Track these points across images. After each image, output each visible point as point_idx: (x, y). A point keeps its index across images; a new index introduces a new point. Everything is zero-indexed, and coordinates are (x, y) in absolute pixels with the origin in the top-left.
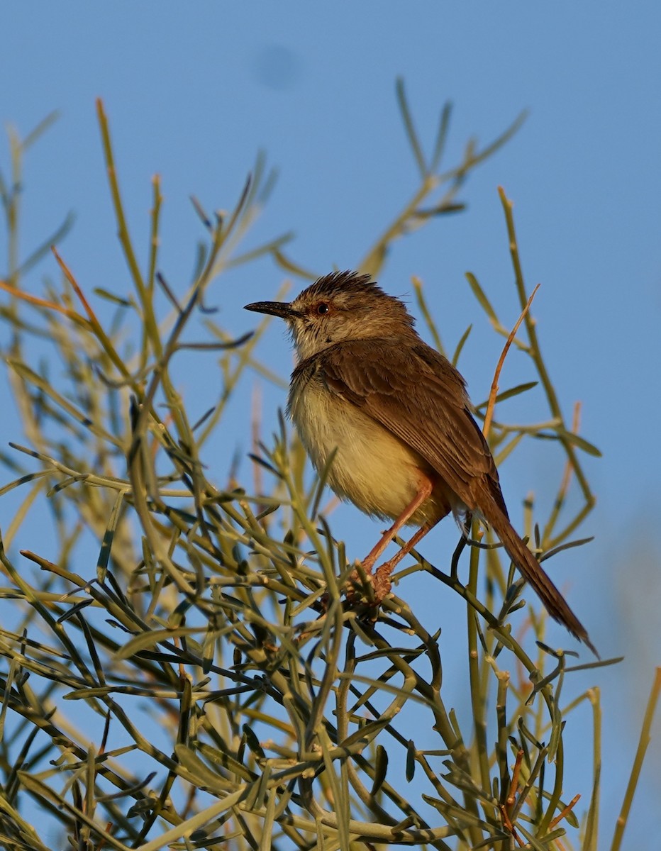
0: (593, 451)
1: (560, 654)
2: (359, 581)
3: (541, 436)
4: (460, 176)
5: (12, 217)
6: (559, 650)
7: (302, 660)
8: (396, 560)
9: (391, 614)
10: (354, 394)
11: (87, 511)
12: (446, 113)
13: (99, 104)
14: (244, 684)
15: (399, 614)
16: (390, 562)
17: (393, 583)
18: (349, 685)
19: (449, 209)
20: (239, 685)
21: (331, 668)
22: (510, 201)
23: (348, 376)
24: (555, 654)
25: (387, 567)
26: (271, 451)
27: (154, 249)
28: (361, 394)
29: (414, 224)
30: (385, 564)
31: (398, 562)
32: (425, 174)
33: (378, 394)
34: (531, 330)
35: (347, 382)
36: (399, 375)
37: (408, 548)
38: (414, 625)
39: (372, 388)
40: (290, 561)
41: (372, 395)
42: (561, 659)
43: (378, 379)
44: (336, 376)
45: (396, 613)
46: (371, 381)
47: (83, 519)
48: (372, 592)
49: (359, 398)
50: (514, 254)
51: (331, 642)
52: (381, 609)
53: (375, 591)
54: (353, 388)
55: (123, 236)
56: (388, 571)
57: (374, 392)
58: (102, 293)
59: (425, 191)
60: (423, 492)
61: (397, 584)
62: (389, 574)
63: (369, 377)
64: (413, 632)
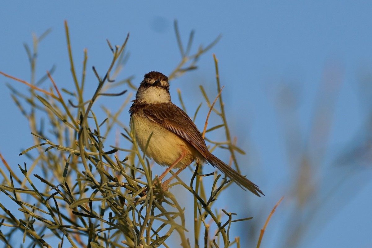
0: (242, 152)
1: (230, 214)
2: (157, 184)
3: (222, 147)
4: (197, 57)
5: (33, 66)
6: (229, 213)
7: (137, 211)
8: (171, 179)
9: (168, 198)
10: (159, 119)
11: (56, 173)
12: (192, 34)
13: (66, 23)
14: (112, 226)
15: (170, 198)
16: (169, 180)
17: (169, 188)
18: (151, 228)
19: (192, 68)
20: (111, 226)
21: (148, 214)
22: (217, 59)
23: (156, 113)
24: (228, 215)
25: (167, 181)
26: (129, 133)
27: (84, 76)
28: (162, 120)
29: (179, 74)
30: (167, 180)
31: (172, 180)
32: (184, 56)
33: (168, 119)
34: (222, 107)
35: (156, 116)
36: (175, 114)
37: (175, 176)
38: (176, 204)
39: (166, 117)
40: (133, 177)
41: (166, 120)
42: (230, 216)
43: (168, 115)
44: (151, 114)
45: (169, 198)
46: (166, 115)
47: (54, 176)
48: (161, 188)
49: (161, 121)
50: (218, 79)
51: (148, 204)
52: (164, 197)
53: (162, 188)
54: (159, 117)
55: (73, 70)
56: (168, 183)
57: (167, 119)
58: (64, 90)
59: (183, 62)
60: (183, 155)
61: (171, 188)
62: (168, 184)
63: (164, 114)
64: (175, 206)
